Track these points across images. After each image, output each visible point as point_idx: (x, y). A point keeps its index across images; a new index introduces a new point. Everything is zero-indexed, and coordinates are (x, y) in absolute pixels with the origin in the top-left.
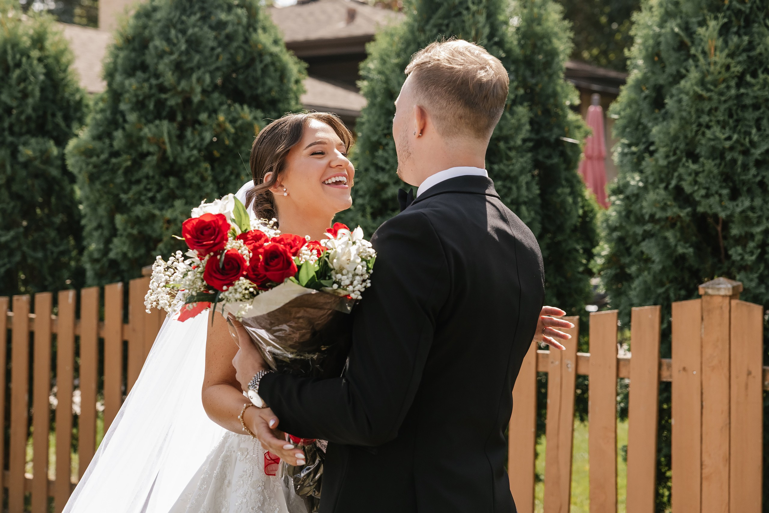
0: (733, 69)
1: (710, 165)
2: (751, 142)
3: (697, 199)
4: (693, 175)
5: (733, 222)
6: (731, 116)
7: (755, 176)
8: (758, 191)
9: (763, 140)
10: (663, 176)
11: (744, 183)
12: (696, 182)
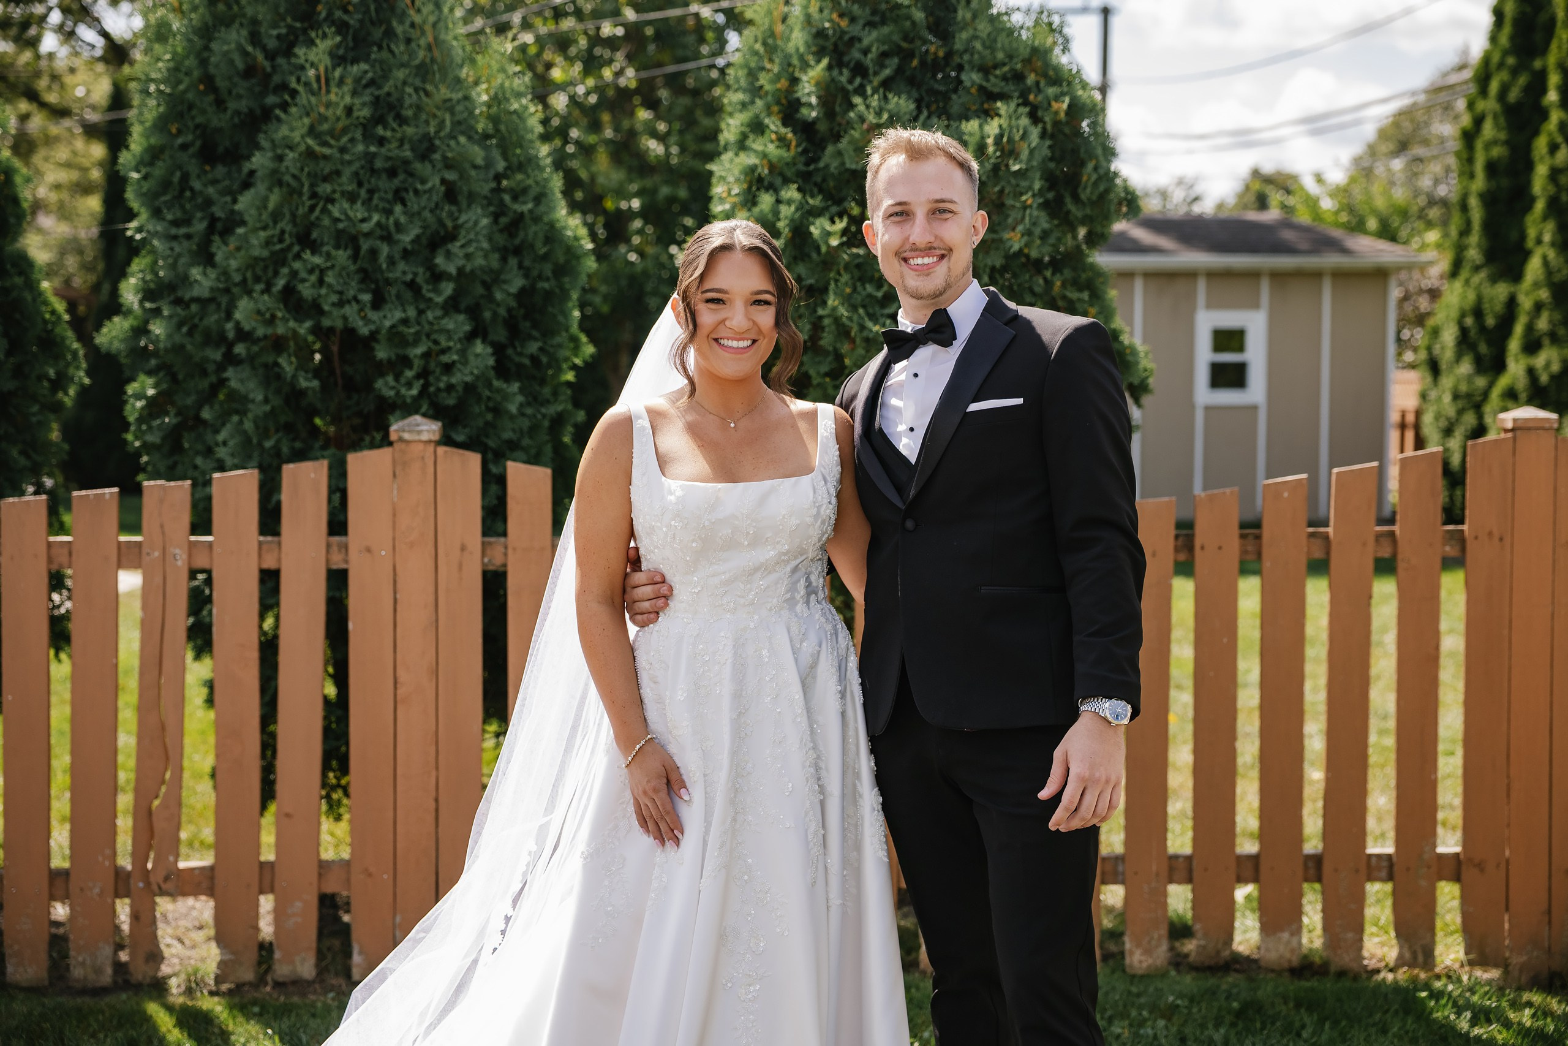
0: (356, 114)
1: (342, 256)
2: (397, 224)
3: (326, 308)
4: (317, 272)
5: (377, 341)
6: (360, 184)
7: (404, 273)
8: (408, 295)
9: (411, 222)
10: (259, 271)
11: (388, 282)
12: (321, 282)
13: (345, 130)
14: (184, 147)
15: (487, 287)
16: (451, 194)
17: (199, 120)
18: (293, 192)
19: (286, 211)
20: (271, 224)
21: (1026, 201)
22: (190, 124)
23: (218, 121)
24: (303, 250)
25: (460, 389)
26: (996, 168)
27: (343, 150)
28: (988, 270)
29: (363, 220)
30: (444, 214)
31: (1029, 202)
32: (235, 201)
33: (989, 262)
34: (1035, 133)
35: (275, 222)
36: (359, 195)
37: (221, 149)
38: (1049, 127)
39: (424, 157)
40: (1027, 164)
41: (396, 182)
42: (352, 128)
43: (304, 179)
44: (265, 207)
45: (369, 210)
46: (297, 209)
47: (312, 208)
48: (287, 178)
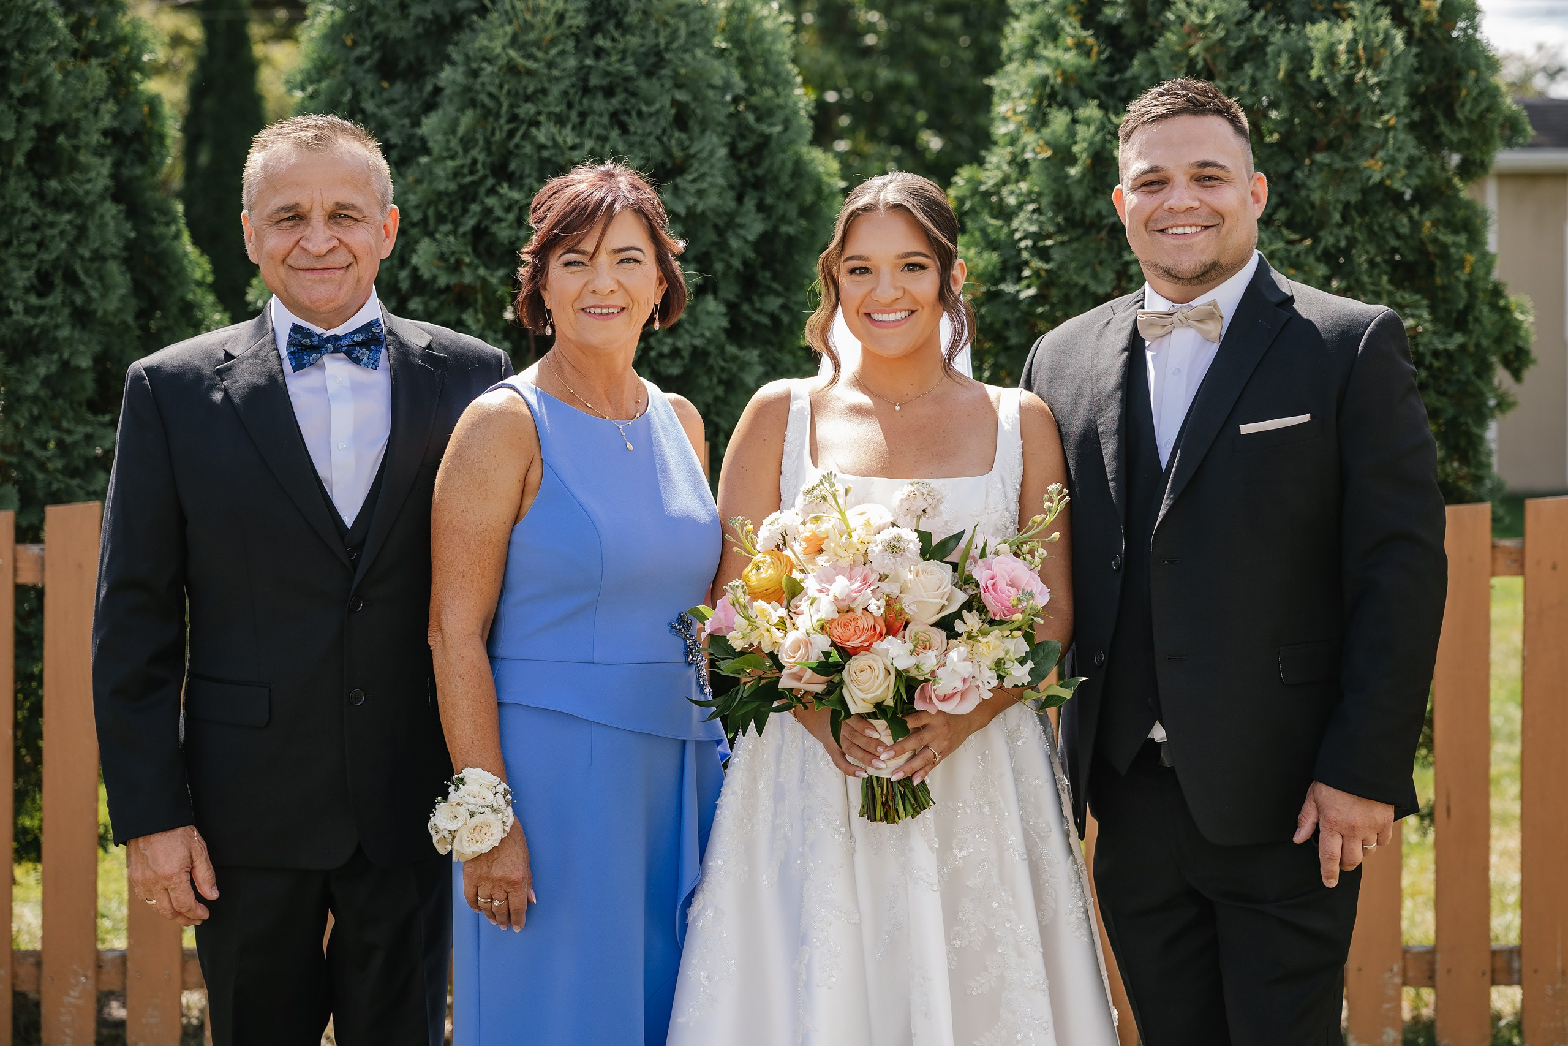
13: (554, 42)
14: (360, 61)
15: (720, 231)
16: (682, 119)
17: (380, 27)
18: (487, 113)
19: (479, 136)
20: (460, 151)
21: (1388, 121)
22: (368, 34)
23: (399, 30)
24: (499, 183)
25: (686, 354)
26: (1349, 81)
27: (551, 65)
28: (1340, 207)
29: (574, 148)
30: (673, 142)
31: (1392, 122)
32: (416, 124)
33: (1342, 197)
34: (1399, 37)
35: (466, 150)
36: (568, 118)
37: (403, 64)
38: (1417, 30)
39: (649, 74)
40: (1389, 75)
41: (615, 102)
42: (563, 38)
43: (503, 99)
44: (454, 132)
45: (580, 135)
46: (493, 134)
47: (511, 134)
48: (483, 97)
